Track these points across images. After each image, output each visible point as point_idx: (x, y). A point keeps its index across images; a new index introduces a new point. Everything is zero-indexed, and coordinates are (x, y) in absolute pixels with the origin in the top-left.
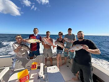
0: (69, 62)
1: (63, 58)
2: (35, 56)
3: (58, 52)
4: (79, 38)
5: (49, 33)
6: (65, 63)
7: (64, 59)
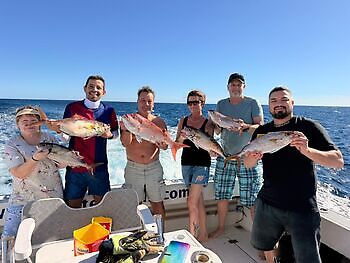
0: (240, 227)
1: (210, 209)
2: (89, 198)
3: (189, 178)
4: (275, 116)
5: (150, 94)
6: (218, 229)
7: (216, 212)
